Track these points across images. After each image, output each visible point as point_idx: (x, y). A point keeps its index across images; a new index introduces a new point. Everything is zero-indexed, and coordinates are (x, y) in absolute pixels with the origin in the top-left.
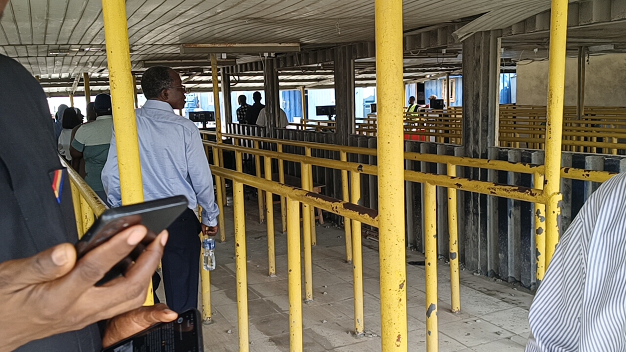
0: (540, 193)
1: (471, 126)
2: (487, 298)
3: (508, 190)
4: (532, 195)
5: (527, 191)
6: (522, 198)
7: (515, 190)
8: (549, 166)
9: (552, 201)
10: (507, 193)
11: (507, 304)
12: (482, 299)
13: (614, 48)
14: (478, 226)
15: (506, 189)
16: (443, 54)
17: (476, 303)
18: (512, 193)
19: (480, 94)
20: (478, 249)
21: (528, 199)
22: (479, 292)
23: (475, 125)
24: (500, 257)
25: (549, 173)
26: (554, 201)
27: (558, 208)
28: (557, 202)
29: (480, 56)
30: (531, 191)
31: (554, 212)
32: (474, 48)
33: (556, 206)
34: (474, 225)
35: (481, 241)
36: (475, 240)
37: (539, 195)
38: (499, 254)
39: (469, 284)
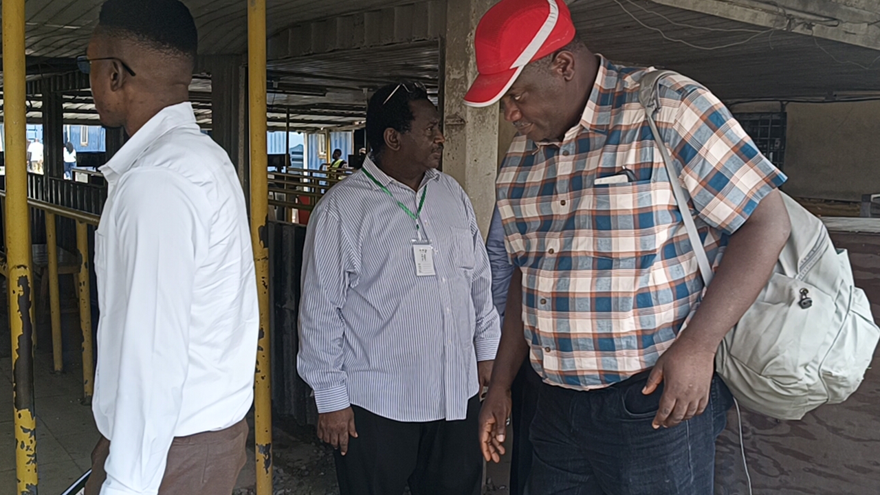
27: (19, 286)
28: (20, 278)
31: (14, 292)
33: (17, 283)
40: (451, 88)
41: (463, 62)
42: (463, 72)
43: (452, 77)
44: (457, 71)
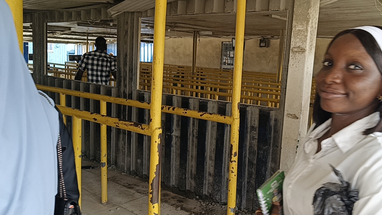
0: (147, 128)
1: (122, 75)
2: (127, 191)
3: (127, 125)
4: (142, 129)
5: (139, 126)
6: (136, 131)
7: (131, 125)
8: (153, 109)
9: (155, 134)
10: (127, 127)
11: (140, 194)
12: (124, 192)
13: (213, 33)
14: (125, 141)
15: (126, 124)
16: (111, 26)
17: (120, 195)
18: (130, 127)
19: (128, 54)
20: (125, 157)
21: (139, 132)
22: (123, 187)
23: (125, 74)
24: (138, 162)
25: (153, 114)
26: (156, 134)
27: (158, 139)
28: (158, 135)
29: (128, 29)
30: (142, 126)
31: (156, 142)
32: (124, 22)
33: (157, 137)
34: (123, 140)
35: (127, 151)
36: (124, 151)
37: (147, 129)
38: (138, 160)
39: (117, 181)
40: (296, 34)
41: (306, 22)
42: (305, 27)
43: (297, 29)
44: (301, 26)
